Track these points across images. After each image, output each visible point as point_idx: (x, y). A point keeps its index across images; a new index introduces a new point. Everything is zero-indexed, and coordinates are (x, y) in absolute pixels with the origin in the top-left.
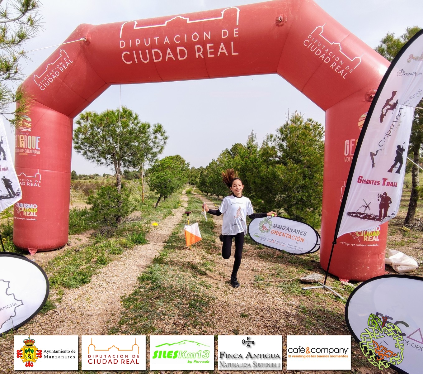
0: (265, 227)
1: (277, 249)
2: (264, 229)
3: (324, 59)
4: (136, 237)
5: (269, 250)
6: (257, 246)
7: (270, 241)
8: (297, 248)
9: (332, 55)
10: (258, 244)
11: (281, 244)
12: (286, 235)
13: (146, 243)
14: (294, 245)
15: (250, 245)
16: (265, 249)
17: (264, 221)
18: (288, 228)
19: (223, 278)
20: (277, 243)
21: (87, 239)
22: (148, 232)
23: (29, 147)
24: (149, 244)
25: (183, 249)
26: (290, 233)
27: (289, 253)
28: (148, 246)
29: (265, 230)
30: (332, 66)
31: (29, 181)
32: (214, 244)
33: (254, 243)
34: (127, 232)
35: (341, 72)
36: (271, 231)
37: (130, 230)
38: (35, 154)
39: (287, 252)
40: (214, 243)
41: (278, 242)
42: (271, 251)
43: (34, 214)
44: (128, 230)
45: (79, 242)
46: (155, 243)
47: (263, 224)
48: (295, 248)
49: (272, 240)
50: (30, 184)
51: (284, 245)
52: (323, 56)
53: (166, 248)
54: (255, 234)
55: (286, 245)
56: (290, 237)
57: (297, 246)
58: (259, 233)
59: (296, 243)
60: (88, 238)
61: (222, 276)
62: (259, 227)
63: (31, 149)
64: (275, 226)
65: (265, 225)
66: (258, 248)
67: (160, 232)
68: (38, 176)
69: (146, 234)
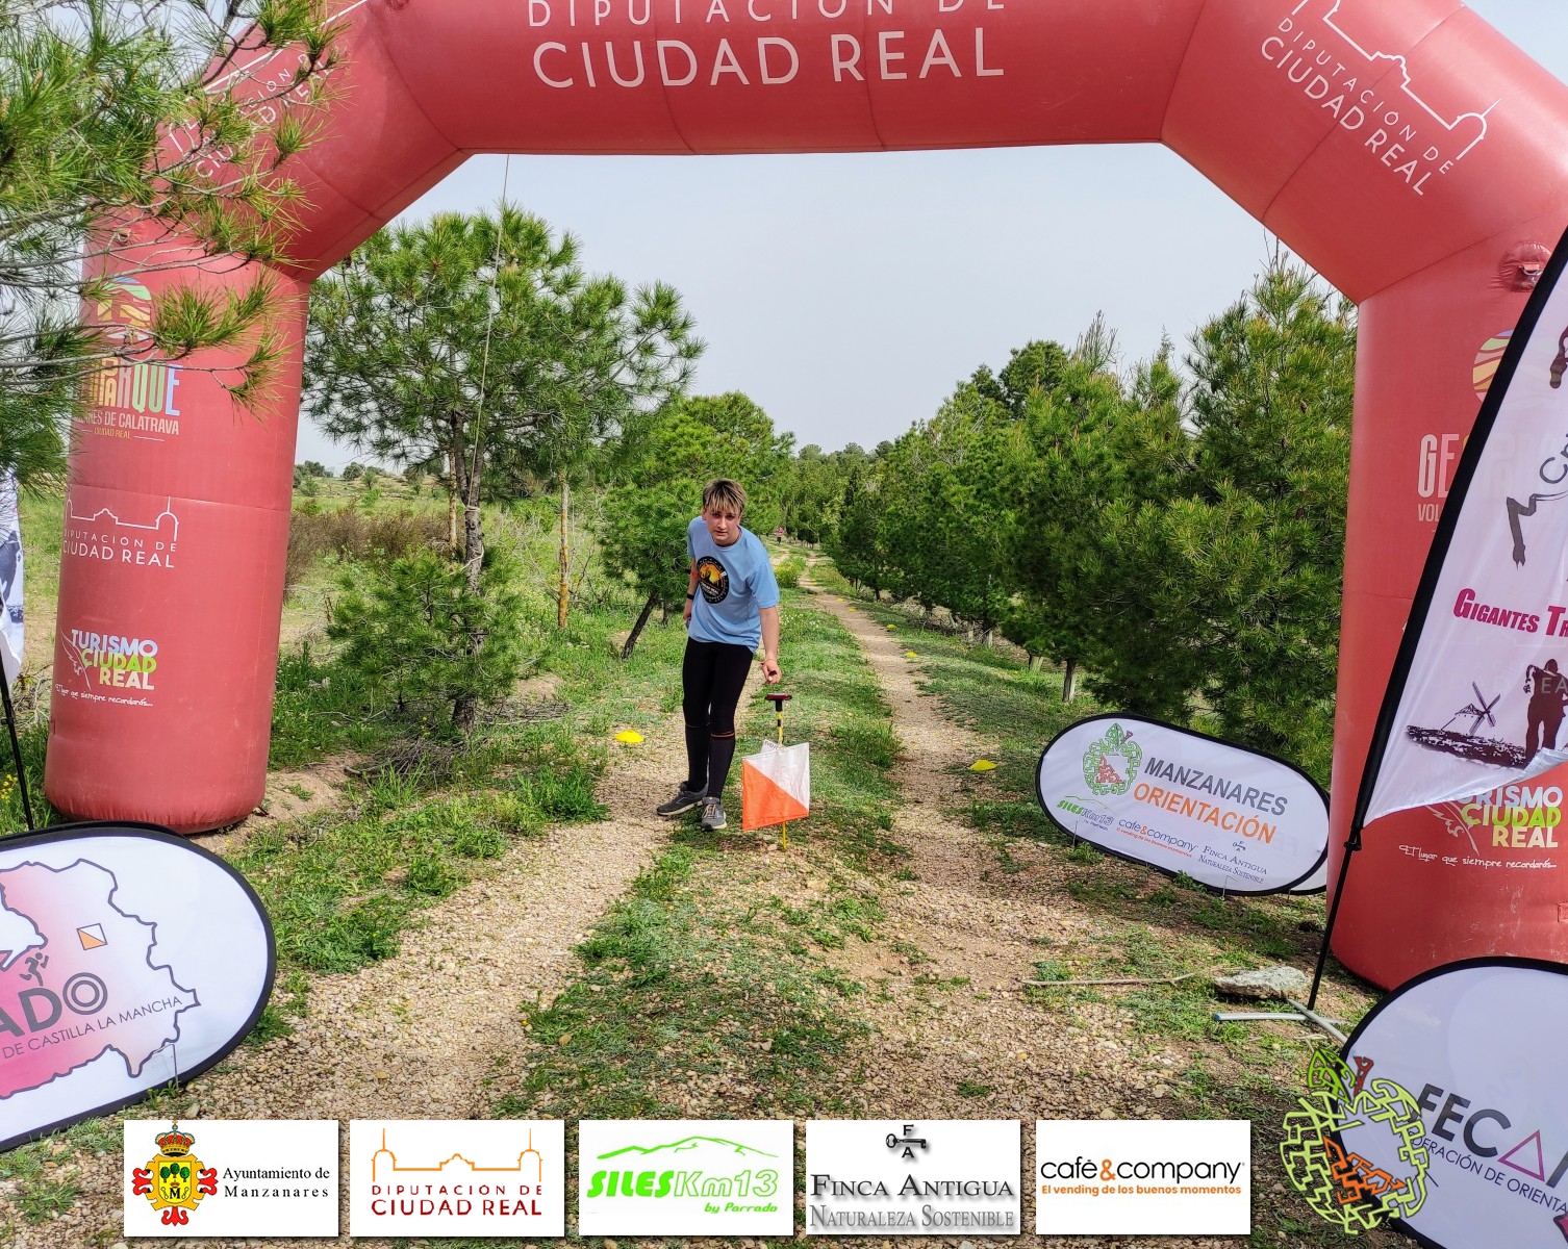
0: (1112, 771)
1: (1153, 867)
2: (1103, 779)
3: (1340, 116)
4: (553, 790)
5: (1119, 868)
6: (1070, 850)
7: (1130, 831)
8: (1242, 868)
9: (1373, 101)
10: (1077, 841)
11: (1175, 846)
12: (1199, 808)
13: (596, 818)
14: (1232, 852)
15: (1040, 844)
16: (1105, 864)
17: (1106, 743)
18: (1211, 778)
19: (911, 964)
20: (1158, 840)
21: (332, 793)
22: (599, 769)
23: (135, 406)
24: (608, 823)
25: (752, 848)
26: (1216, 801)
27: (1205, 885)
28: (606, 830)
29: (1109, 785)
30: (1371, 144)
31: (132, 542)
32: (888, 833)
33: (1059, 838)
34: (510, 769)
35: (1408, 169)
36: (1134, 786)
37: (520, 760)
38: (161, 435)
39: (1198, 883)
40: (888, 829)
41: (1161, 836)
42: (1129, 873)
43: (141, 682)
44: (515, 761)
45: (301, 803)
46: (634, 820)
47: (1103, 758)
48: (1233, 865)
49: (1134, 826)
50: (133, 558)
51: (1186, 850)
52: (1336, 104)
53: (683, 840)
54: (1067, 800)
55: (1197, 853)
56: (1214, 817)
57: (1241, 855)
58: (1083, 794)
59: (1240, 846)
60: (335, 786)
61: (906, 959)
62: (1085, 770)
63: (142, 414)
64: (1154, 767)
65: (1110, 760)
66: (1072, 859)
67: (650, 772)
68: (167, 522)
69: (594, 779)
